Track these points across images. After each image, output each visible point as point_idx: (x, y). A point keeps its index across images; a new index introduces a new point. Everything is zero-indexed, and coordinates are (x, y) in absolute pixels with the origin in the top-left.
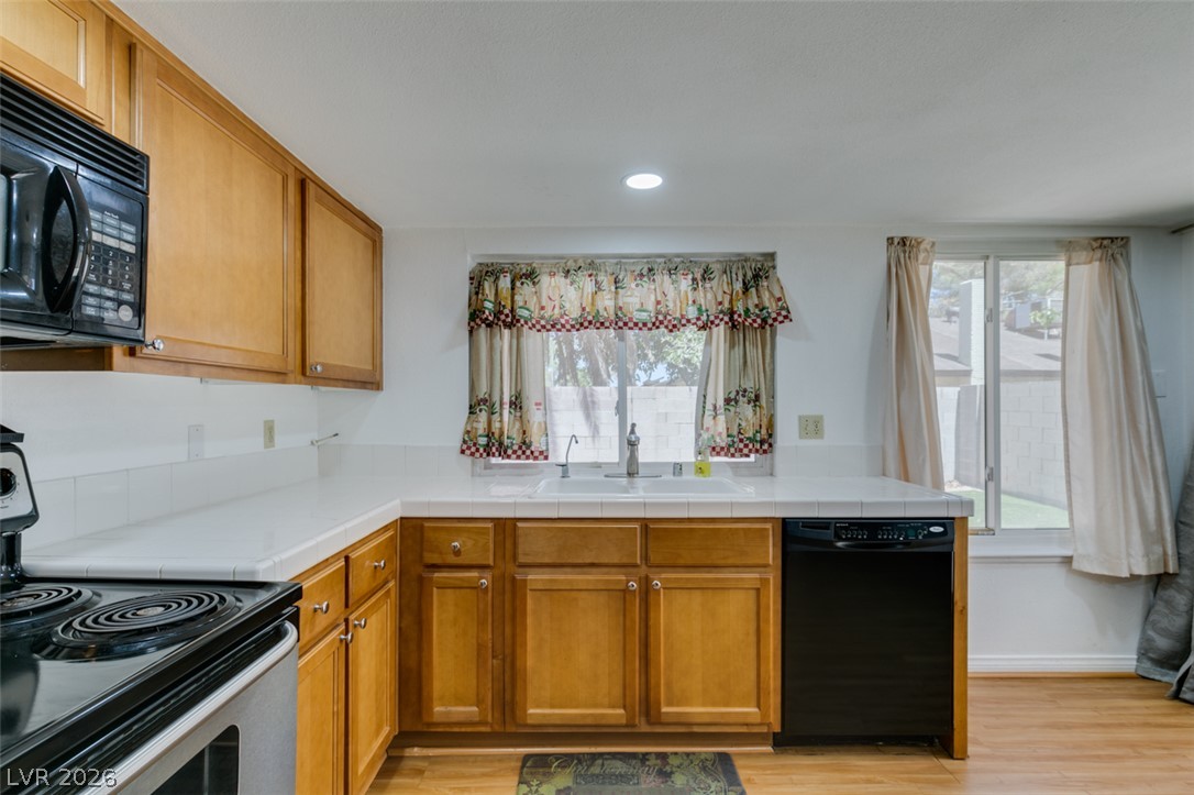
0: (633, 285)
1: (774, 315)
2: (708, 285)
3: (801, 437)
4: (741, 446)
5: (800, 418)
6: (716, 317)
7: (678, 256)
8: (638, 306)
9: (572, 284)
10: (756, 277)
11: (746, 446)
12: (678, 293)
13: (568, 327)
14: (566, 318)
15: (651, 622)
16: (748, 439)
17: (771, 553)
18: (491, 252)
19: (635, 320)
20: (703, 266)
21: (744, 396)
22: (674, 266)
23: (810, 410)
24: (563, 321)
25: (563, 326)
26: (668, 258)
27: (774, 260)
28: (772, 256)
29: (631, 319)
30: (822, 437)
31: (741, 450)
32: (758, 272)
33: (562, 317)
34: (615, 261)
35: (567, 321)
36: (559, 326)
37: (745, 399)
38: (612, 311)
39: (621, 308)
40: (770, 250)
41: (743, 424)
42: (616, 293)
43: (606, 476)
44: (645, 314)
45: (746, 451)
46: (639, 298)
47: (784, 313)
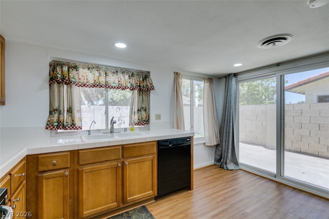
0: (111, 75)
1: (150, 88)
2: (133, 78)
3: (156, 120)
4: (142, 122)
5: (156, 115)
6: (136, 87)
7: (124, 68)
8: (113, 82)
9: (91, 72)
10: (145, 77)
11: (143, 122)
12: (125, 79)
13: (89, 86)
14: (88, 83)
15: (125, 175)
16: (144, 120)
17: (155, 150)
18: (59, 57)
19: (112, 86)
20: (132, 72)
21: (143, 109)
22: (124, 71)
23: (158, 113)
24: (88, 84)
25: (88, 86)
26: (122, 69)
27: (149, 73)
28: (149, 72)
29: (111, 85)
30: (160, 120)
31: (142, 124)
32: (146, 76)
33: (87, 83)
34: (105, 67)
35: (89, 84)
36: (86, 86)
37: (143, 110)
38: (104, 82)
39: (107, 82)
40: (149, 71)
41: (143, 117)
42: (106, 77)
43: (103, 133)
44: (115, 84)
45: (143, 124)
46: (113, 79)
47: (152, 88)
